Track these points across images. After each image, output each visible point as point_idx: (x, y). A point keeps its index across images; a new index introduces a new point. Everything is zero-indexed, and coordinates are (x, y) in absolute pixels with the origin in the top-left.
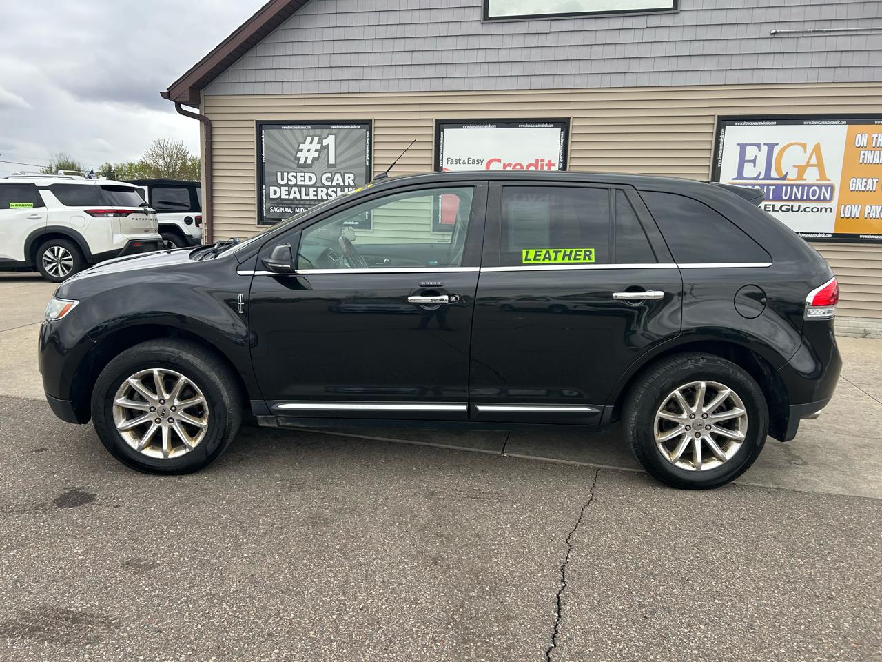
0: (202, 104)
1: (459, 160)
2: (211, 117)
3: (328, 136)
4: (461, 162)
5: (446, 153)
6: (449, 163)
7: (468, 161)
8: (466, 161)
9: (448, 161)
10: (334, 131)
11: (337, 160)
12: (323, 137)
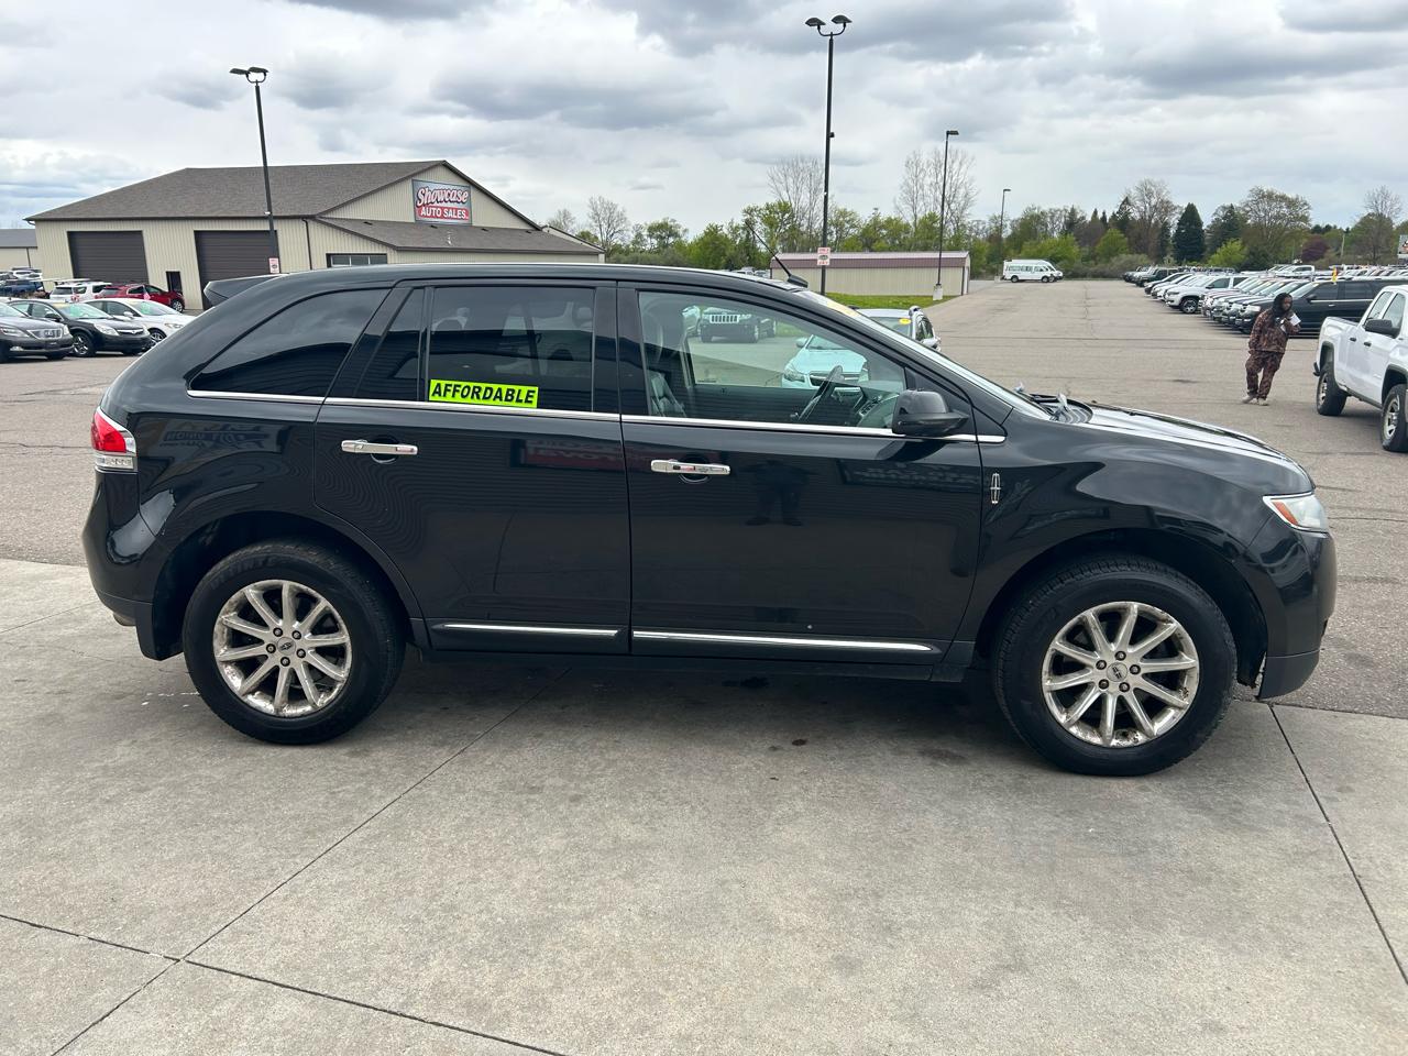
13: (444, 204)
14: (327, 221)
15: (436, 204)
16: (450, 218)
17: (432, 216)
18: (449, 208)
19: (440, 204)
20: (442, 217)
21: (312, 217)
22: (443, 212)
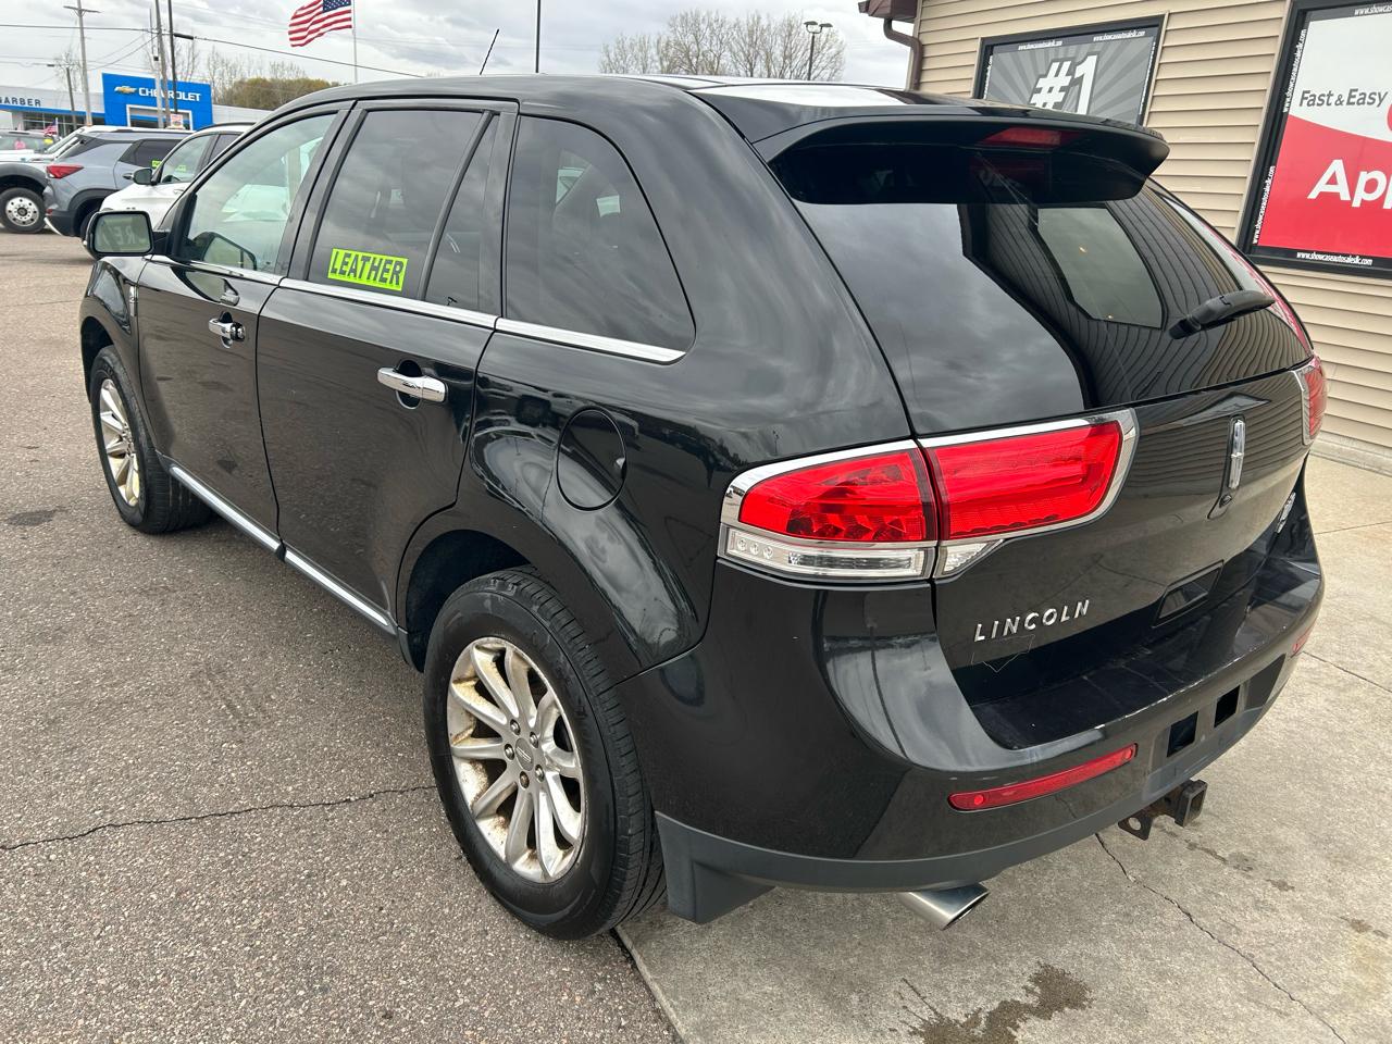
0: (918, 19)
1: (1330, 95)
2: (925, 40)
3: (1085, 59)
4: (1333, 100)
5: (1306, 77)
6: (1305, 102)
7: (1350, 96)
8: (1345, 98)
9: (1303, 98)
10: (1097, 48)
11: (1092, 107)
12: (1077, 61)
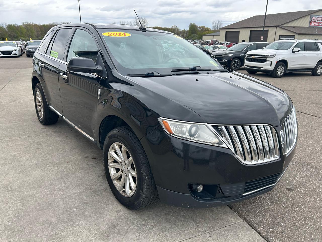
13: (319, 22)
14: (283, 27)
15: (317, 22)
16: (321, 25)
17: (315, 25)
18: (321, 23)
19: (318, 22)
20: (318, 25)
21: (278, 26)
22: (318, 24)
